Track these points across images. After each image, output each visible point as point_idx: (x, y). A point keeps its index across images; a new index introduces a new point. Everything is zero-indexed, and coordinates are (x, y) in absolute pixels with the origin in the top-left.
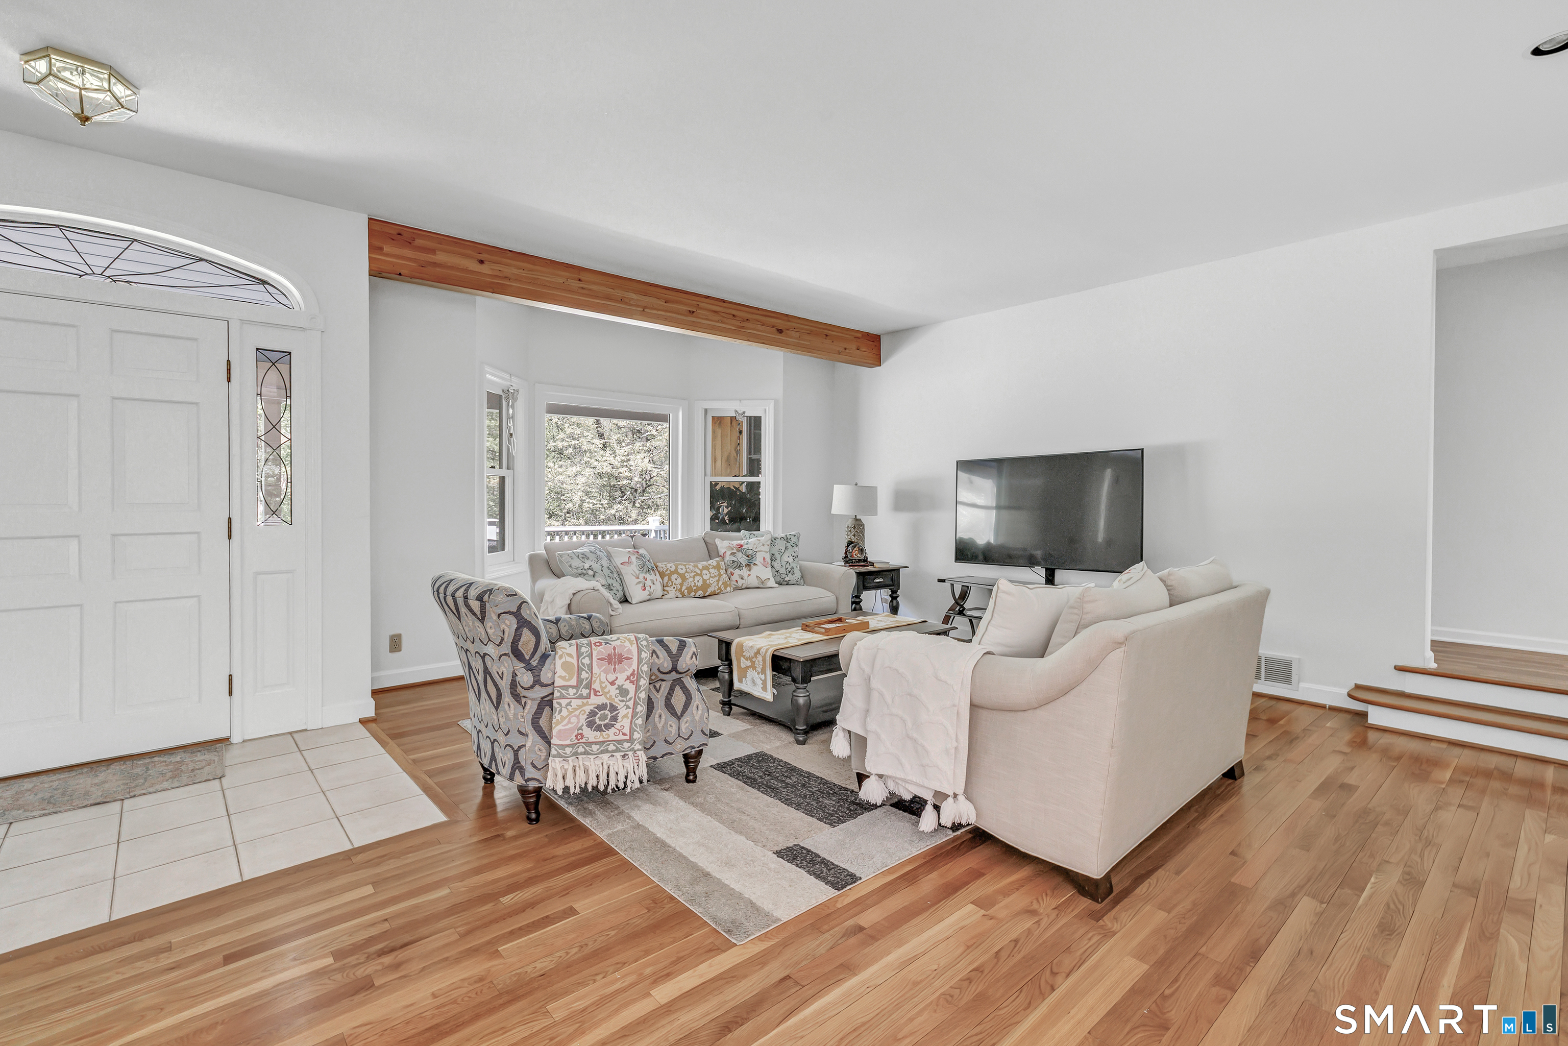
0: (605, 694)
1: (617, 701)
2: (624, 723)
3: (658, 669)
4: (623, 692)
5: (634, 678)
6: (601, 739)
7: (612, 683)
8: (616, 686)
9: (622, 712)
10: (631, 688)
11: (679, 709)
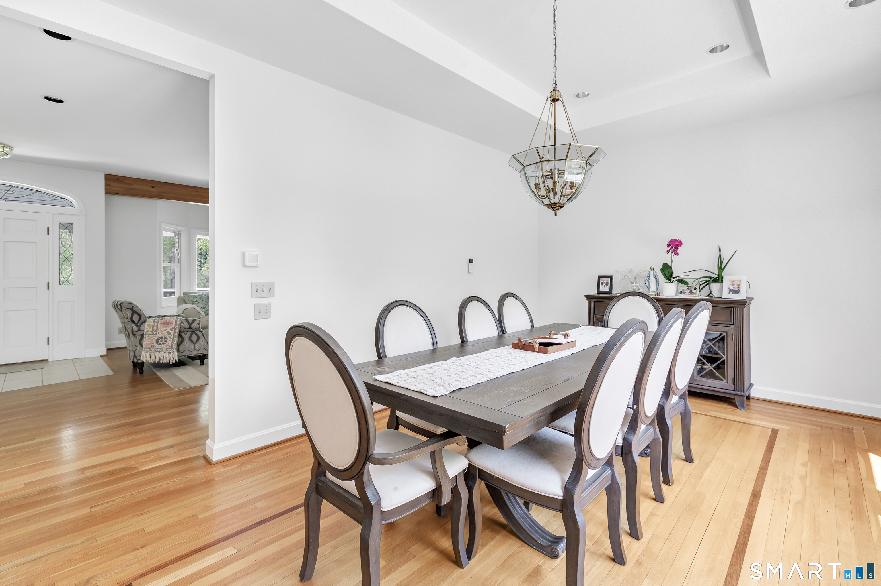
0: (162, 334)
1: (167, 336)
2: (169, 343)
3: (184, 327)
4: (169, 333)
5: (174, 329)
6: (161, 347)
7: (165, 331)
8: (166, 331)
9: (169, 339)
10: (172, 332)
11: (195, 341)
